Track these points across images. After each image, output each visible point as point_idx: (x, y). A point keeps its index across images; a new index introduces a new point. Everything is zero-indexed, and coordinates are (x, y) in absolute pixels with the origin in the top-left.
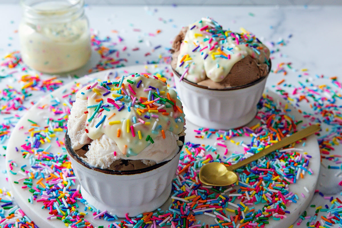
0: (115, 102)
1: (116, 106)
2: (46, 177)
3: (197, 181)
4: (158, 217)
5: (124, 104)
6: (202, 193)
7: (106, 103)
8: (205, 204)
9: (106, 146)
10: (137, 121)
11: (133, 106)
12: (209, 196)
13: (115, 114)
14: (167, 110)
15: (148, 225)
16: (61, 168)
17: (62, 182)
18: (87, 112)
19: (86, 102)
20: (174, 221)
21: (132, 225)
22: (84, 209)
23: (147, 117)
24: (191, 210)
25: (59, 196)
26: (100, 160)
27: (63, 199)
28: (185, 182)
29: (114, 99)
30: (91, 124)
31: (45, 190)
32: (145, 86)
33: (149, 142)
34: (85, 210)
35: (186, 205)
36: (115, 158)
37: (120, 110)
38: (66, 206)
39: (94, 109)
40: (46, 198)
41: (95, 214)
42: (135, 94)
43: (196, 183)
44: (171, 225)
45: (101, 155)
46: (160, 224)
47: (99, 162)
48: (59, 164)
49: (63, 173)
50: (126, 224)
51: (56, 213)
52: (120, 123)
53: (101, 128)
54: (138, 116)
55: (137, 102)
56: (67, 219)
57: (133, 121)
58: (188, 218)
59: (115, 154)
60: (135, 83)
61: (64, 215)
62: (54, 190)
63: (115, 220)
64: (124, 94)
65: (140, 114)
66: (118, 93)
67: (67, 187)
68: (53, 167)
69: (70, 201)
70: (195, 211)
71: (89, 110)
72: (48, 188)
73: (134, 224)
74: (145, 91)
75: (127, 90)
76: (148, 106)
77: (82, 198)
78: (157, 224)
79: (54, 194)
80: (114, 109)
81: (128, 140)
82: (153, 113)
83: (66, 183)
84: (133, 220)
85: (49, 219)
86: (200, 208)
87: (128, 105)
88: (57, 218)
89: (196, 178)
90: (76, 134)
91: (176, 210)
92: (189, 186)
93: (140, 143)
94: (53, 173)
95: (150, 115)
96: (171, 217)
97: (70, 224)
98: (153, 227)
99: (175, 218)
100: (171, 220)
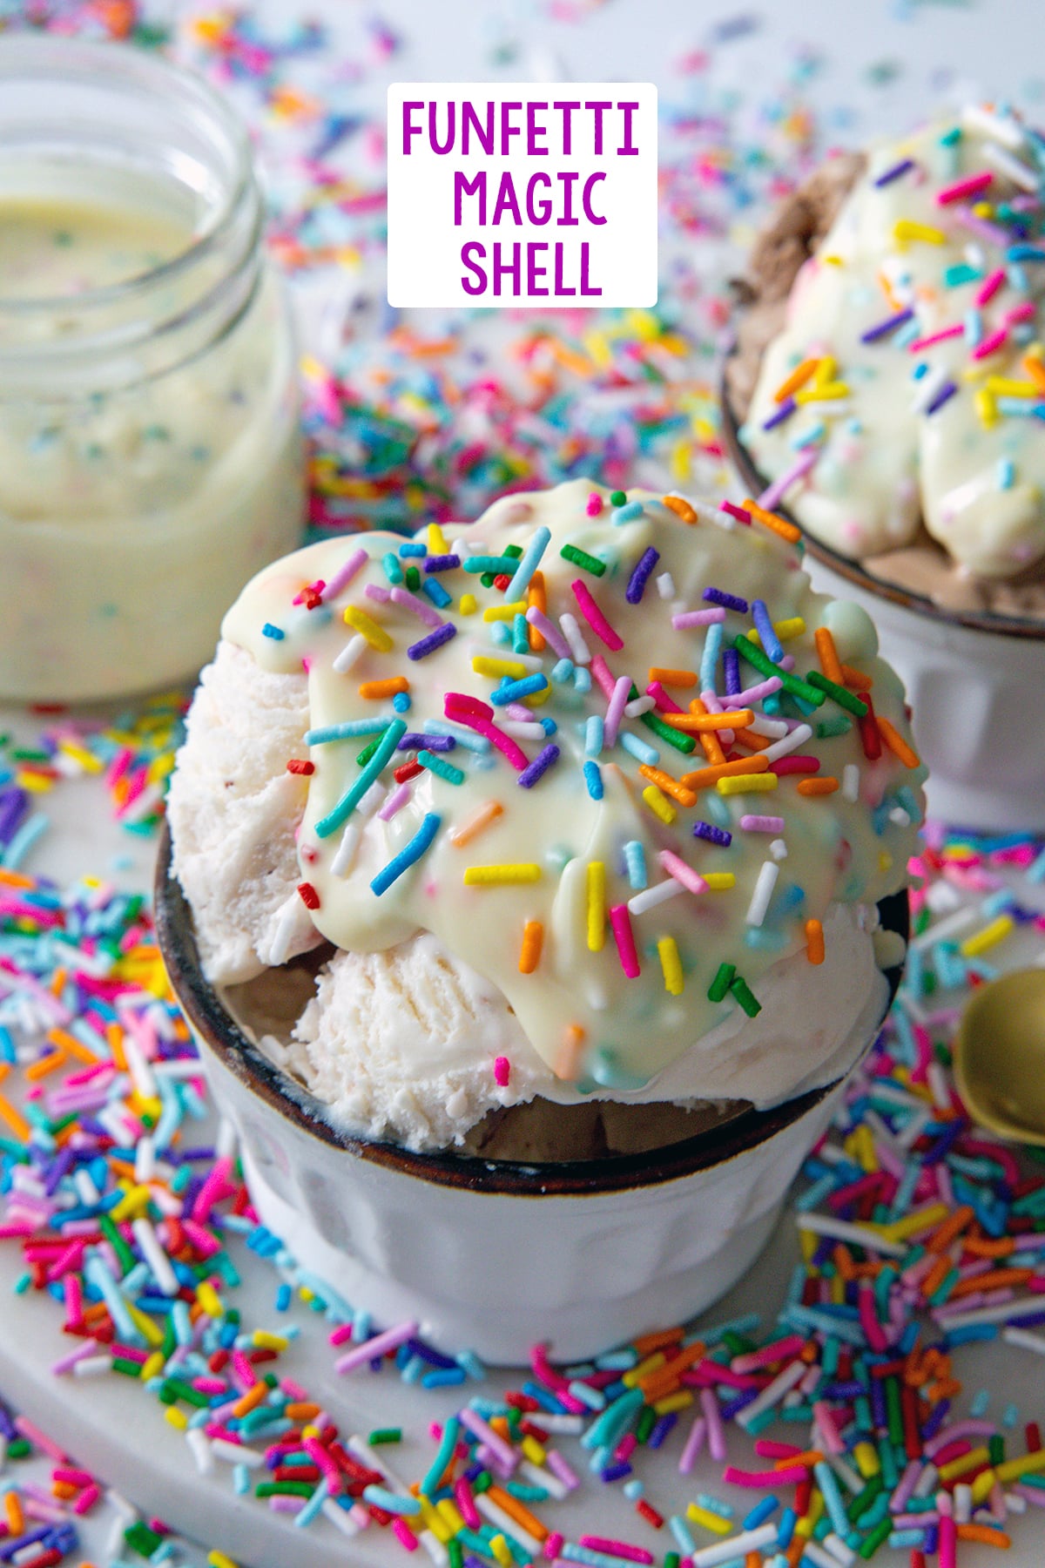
0: (499, 716)
1: (503, 744)
2: (26, 1053)
3: (942, 1099)
4: (726, 1368)
5: (551, 732)
6: (976, 1182)
7: (431, 719)
8: (1000, 1265)
9: (445, 1011)
10: (654, 874)
11: (611, 744)
12: (1020, 1207)
13: (498, 811)
14: (824, 753)
15: (671, 1419)
16: (111, 988)
17: (127, 1098)
18: (309, 769)
19: (297, 691)
20: (828, 1395)
21: (572, 1424)
22: (277, 1298)
23: (713, 837)
24: (922, 1310)
25: (114, 1202)
26: (404, 1101)
27: (141, 1229)
28: (867, 1102)
29: (481, 690)
30: (337, 856)
31: (28, 1160)
32: (677, 594)
33: (728, 1004)
34: (284, 1308)
35: (897, 1280)
36: (502, 1096)
37: (530, 783)
38: (166, 1279)
39: (357, 751)
40: (38, 1219)
41: (343, 1337)
42: (615, 643)
43: (935, 1110)
44: (809, 1423)
45: (406, 1068)
46: (743, 1418)
47: (392, 1106)
48: (99, 965)
49: (124, 1032)
50: (538, 1419)
51: (107, 1335)
52: (539, 882)
53: (406, 894)
54: (657, 835)
55: (635, 708)
56: (179, 1379)
57: (625, 872)
58: (914, 1377)
59: (503, 1073)
60: (616, 568)
61: (153, 1348)
62: (81, 1159)
63: (464, 1380)
64: (544, 650)
65: (664, 811)
66: (509, 639)
67: (162, 1135)
68: (65, 982)
69: (185, 1237)
70: (950, 1321)
71: (316, 754)
72: (41, 1138)
73: (587, 1413)
74: (683, 627)
75: (568, 623)
76: (708, 742)
77: (255, 1218)
78: (727, 1414)
79: (84, 1186)
80: (492, 766)
81: (593, 997)
82: (749, 794)
83: (152, 1108)
84: (579, 1391)
85: (66, 1371)
86: (975, 1299)
87: (582, 742)
88: (115, 1368)
89: (935, 1074)
90: (235, 894)
91: (834, 1313)
92: (895, 1132)
93: (672, 1017)
94: (65, 1027)
95: (730, 817)
96: (808, 1365)
97: (201, 1414)
98: (705, 1438)
99: (835, 1377)
100: (807, 1387)
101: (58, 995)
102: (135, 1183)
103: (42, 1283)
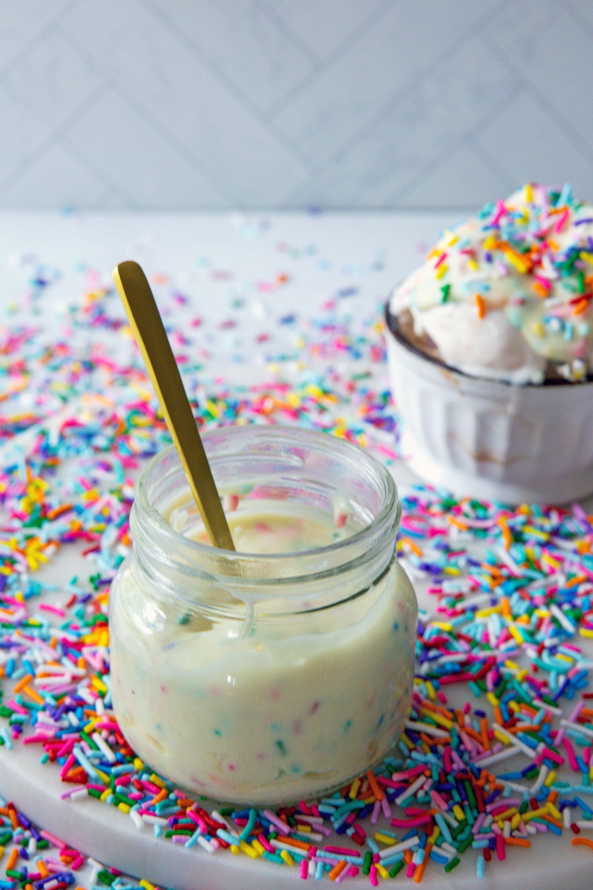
4: (390, 779)
17: (90, 686)
25: (85, 725)
27: (96, 736)
31: (44, 709)
38: (110, 756)
40: (50, 733)
44: (430, 802)
46: (399, 801)
48: (70, 636)
56: (123, 794)
58: (478, 782)
61: (107, 785)
62: (68, 709)
67: (108, 698)
68: (56, 642)
72: (50, 700)
78: (391, 799)
79: (72, 719)
83: (102, 687)
85: (66, 797)
88: (90, 794)
96: (427, 778)
97: (136, 806)
98: (381, 809)
99: (439, 782)
100: (426, 787)
101: (54, 647)
102: (96, 717)
103: (53, 759)
